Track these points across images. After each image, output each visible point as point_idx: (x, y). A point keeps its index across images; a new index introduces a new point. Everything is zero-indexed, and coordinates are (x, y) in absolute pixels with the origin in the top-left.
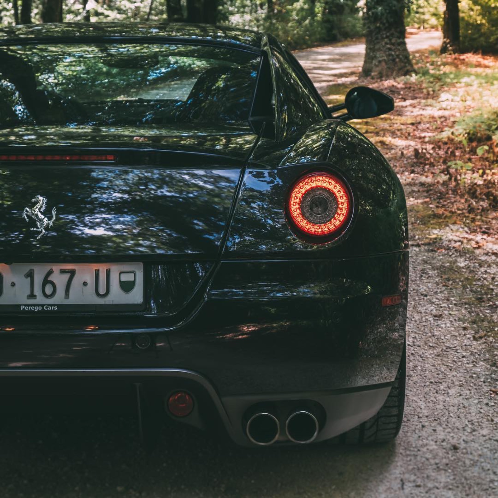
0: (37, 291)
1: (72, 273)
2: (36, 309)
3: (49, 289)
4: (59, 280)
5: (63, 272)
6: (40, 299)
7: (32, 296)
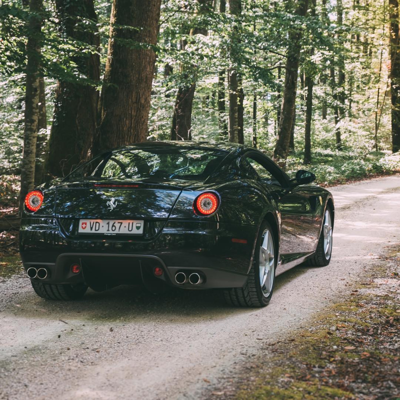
0: (110, 229)
1: (121, 223)
2: (109, 234)
3: (114, 228)
4: (117, 225)
5: (119, 223)
6: (111, 232)
7: (108, 230)
